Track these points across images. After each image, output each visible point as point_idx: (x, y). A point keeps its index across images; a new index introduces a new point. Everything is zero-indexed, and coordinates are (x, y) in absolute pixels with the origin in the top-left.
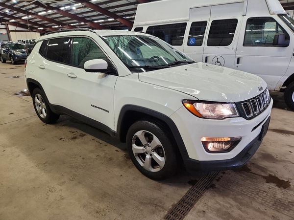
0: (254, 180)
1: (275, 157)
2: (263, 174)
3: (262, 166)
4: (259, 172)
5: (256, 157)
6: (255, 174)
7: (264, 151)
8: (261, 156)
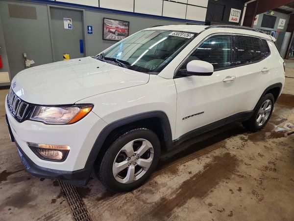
0: (16, 166)
1: (12, 208)
2: (12, 176)
3: (19, 183)
4: (18, 175)
5: (33, 189)
6: (19, 171)
7: (32, 206)
8: (30, 195)
